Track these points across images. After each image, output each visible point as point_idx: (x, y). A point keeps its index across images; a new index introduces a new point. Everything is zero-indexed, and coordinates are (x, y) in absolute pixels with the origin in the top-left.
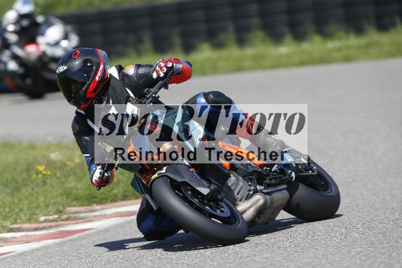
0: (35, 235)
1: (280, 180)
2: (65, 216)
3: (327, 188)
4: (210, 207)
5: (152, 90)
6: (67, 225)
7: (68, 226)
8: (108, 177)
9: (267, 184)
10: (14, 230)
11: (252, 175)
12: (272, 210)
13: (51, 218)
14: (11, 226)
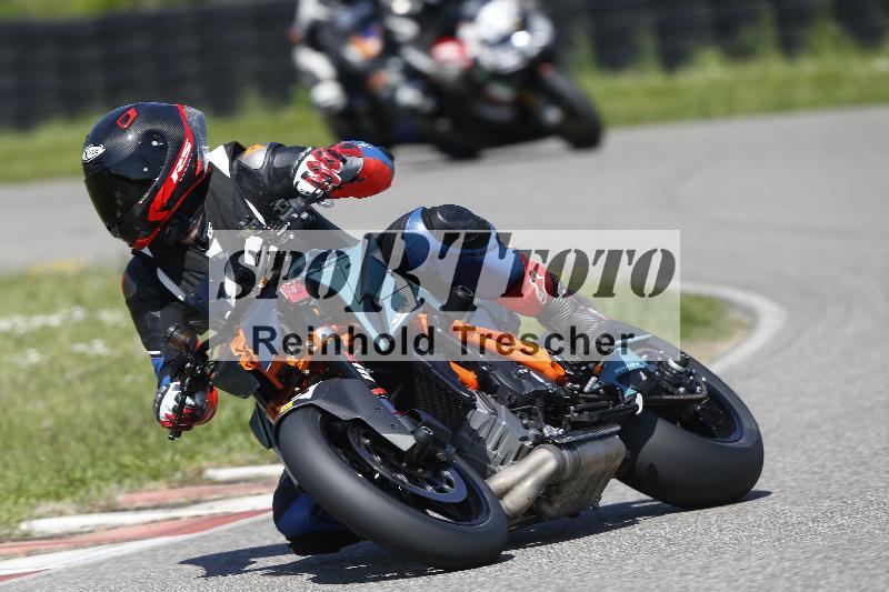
1: (602, 414)
3: (732, 427)
9: (570, 422)
11: (533, 403)
12: (582, 485)
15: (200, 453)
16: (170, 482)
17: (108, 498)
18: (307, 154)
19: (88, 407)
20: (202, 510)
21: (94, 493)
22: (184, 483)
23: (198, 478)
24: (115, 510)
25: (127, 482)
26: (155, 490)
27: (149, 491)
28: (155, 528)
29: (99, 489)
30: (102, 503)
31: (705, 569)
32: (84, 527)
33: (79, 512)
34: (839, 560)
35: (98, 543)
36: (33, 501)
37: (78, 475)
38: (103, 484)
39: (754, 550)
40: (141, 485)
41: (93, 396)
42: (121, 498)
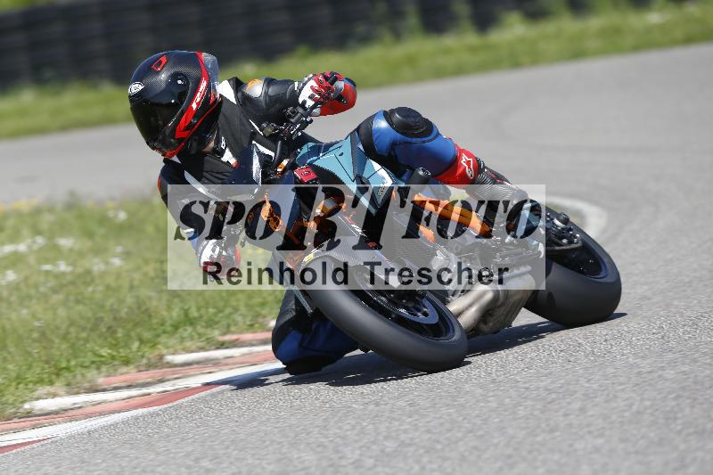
3: (600, 269)
4: (407, 309)
12: (507, 310)
15: (159, 343)
16: (137, 367)
17: (90, 382)
18: (309, 79)
19: (62, 312)
20: (168, 386)
21: (79, 377)
22: (149, 366)
23: (159, 363)
24: (97, 391)
25: (104, 369)
26: (126, 373)
27: (122, 374)
28: (131, 402)
29: (83, 375)
30: (87, 385)
31: (582, 410)
32: (75, 404)
33: (69, 393)
34: (689, 398)
35: (88, 416)
36: (31, 386)
37: (64, 365)
38: (84, 371)
39: (618, 394)
40: (115, 370)
41: (65, 303)
42: (101, 380)
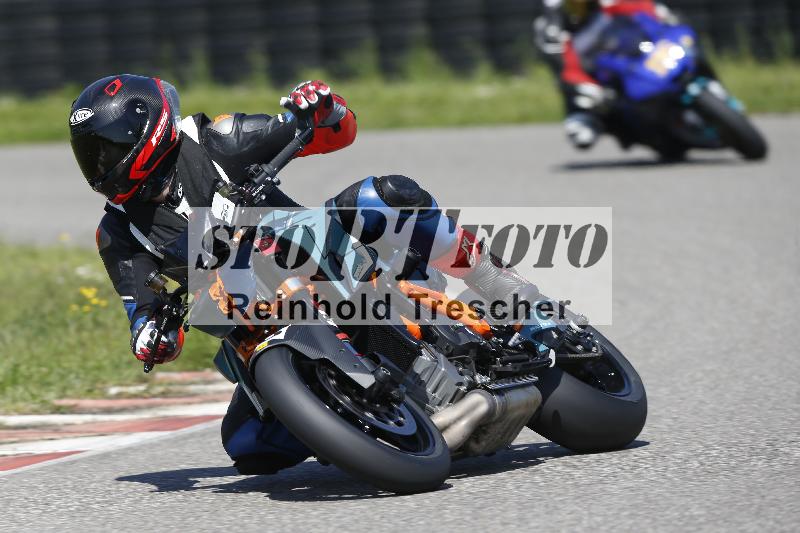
0: (112, 421)
1: (523, 366)
2: (160, 389)
3: (622, 385)
4: (375, 413)
5: (267, 168)
6: (168, 405)
7: (172, 408)
8: (169, 344)
9: (496, 372)
10: (62, 410)
11: (467, 353)
12: (506, 427)
13: (132, 390)
14: (58, 402)
